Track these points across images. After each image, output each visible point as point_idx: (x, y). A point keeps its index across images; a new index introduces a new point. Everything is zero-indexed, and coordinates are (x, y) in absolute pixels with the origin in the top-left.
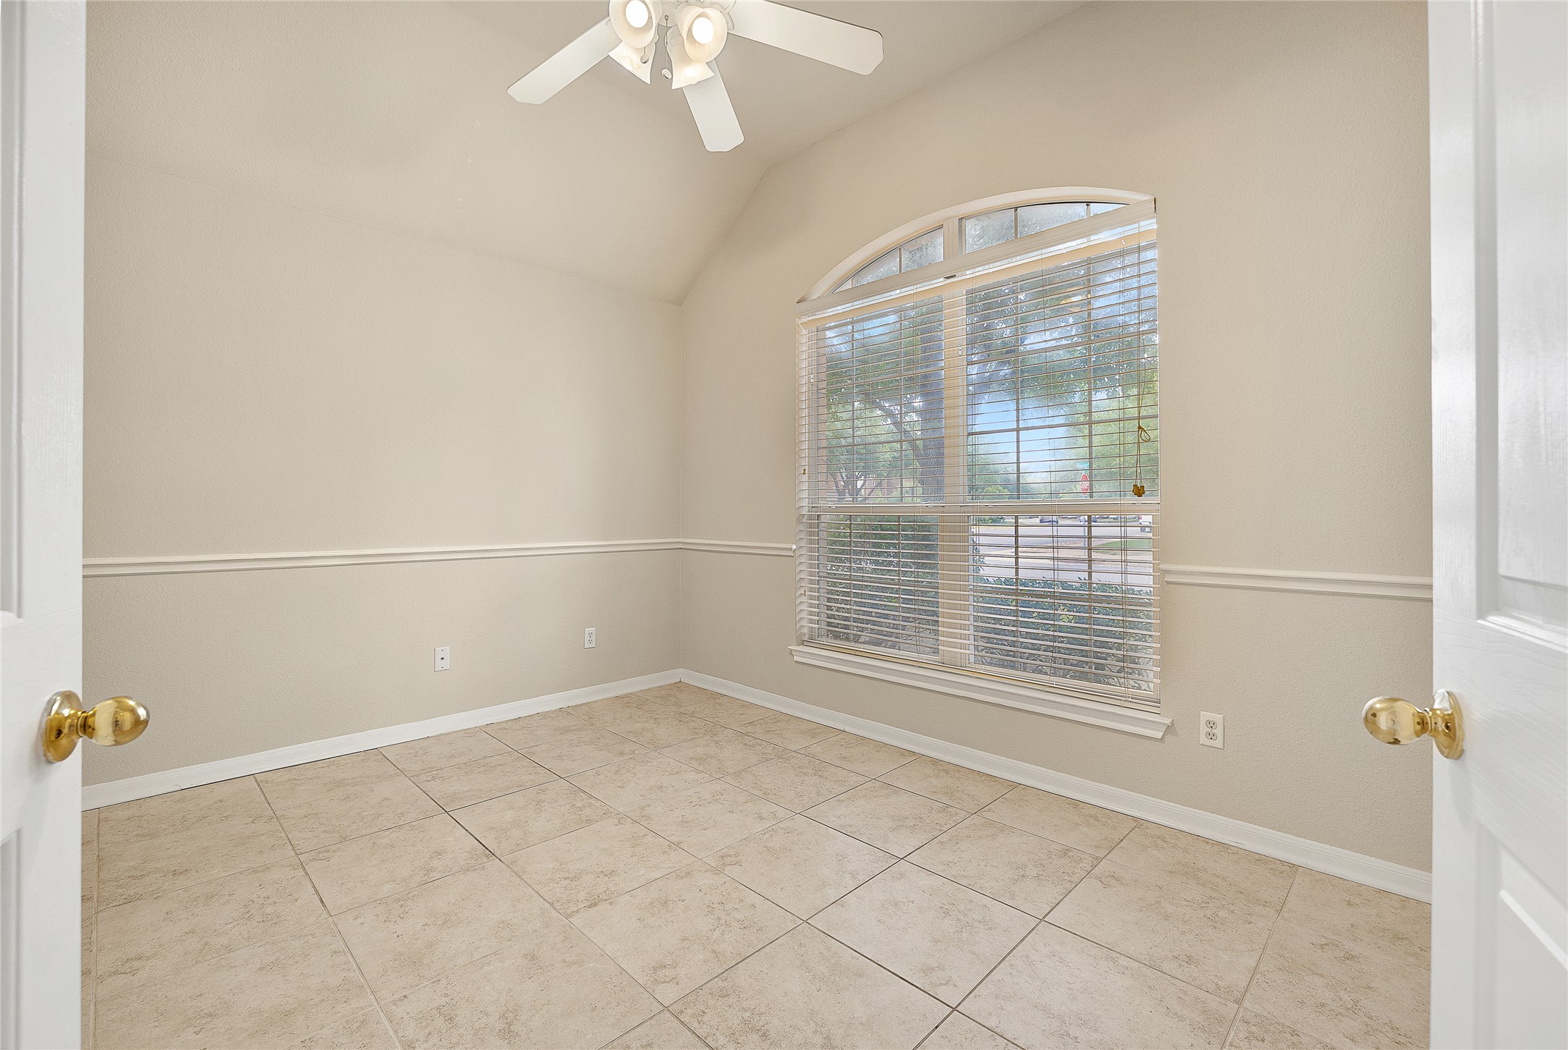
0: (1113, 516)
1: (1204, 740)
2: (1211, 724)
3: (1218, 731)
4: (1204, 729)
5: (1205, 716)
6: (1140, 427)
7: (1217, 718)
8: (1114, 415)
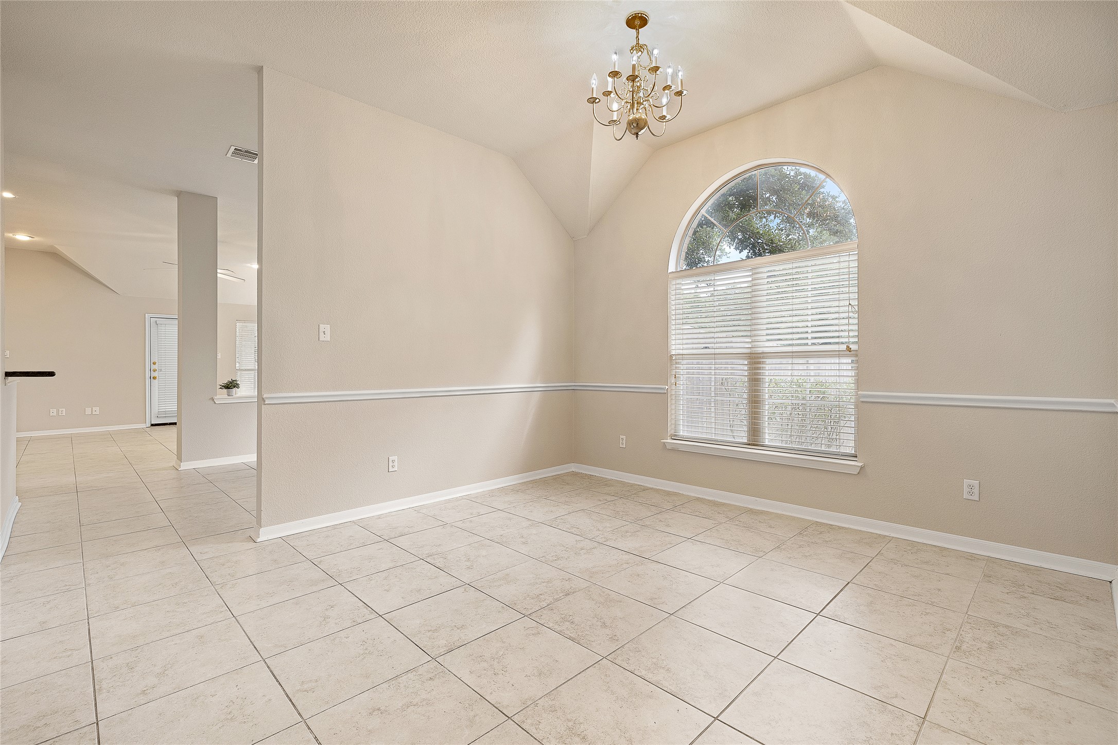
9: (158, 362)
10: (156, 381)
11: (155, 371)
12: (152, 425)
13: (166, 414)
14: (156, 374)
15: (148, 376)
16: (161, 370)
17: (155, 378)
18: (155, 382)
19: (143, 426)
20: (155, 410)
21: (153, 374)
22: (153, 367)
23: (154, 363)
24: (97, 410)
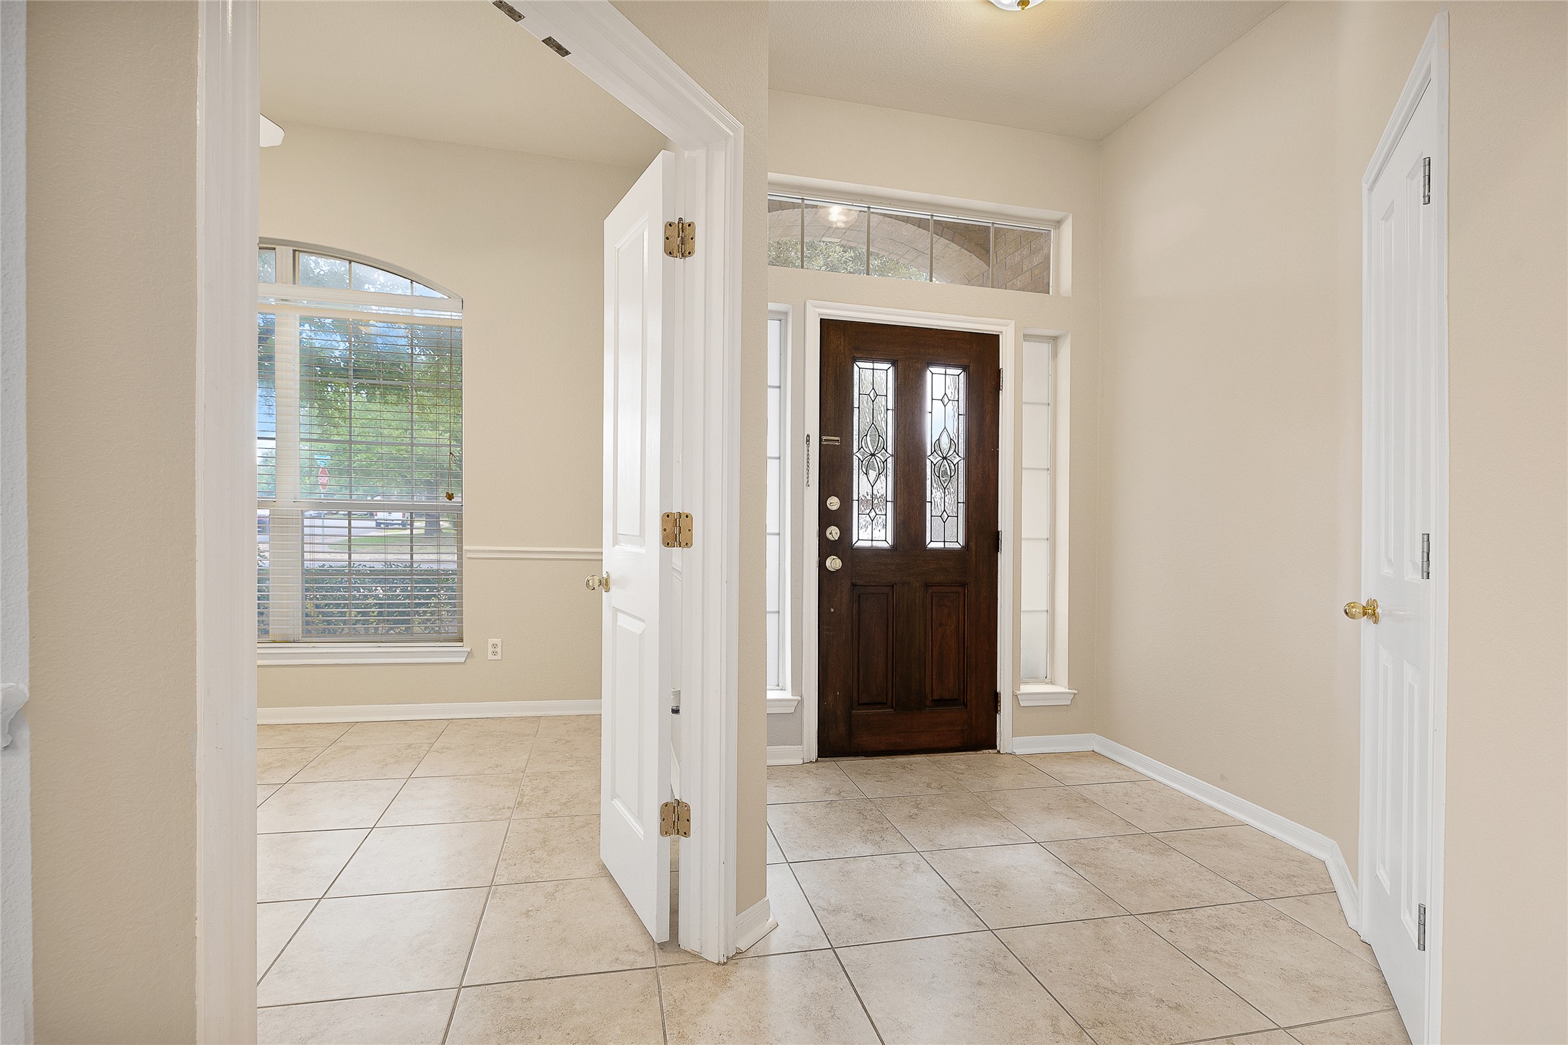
0: (343, 513)
1: (491, 657)
2: (495, 646)
3: (499, 649)
4: (491, 649)
5: (492, 641)
6: (451, 453)
7: (498, 641)
8: (433, 442)
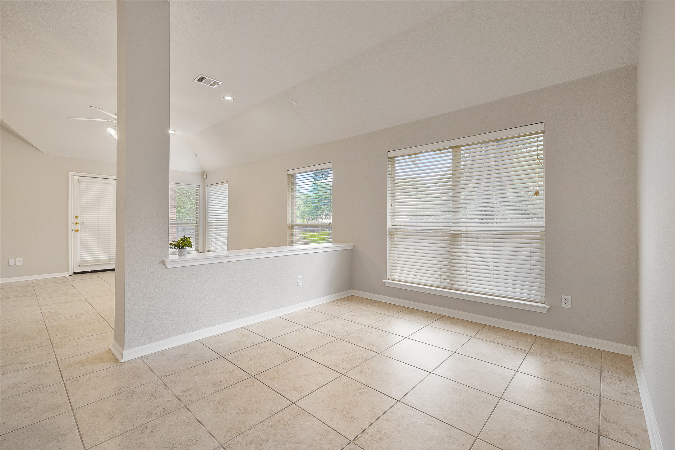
9: (80, 216)
10: (78, 233)
11: (76, 224)
12: (75, 273)
13: (87, 263)
14: (78, 227)
15: (70, 228)
16: (83, 224)
17: (77, 231)
18: (77, 235)
19: (65, 274)
20: (78, 259)
21: (76, 227)
22: (76, 221)
23: (76, 217)
24: (20, 261)
